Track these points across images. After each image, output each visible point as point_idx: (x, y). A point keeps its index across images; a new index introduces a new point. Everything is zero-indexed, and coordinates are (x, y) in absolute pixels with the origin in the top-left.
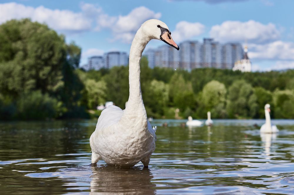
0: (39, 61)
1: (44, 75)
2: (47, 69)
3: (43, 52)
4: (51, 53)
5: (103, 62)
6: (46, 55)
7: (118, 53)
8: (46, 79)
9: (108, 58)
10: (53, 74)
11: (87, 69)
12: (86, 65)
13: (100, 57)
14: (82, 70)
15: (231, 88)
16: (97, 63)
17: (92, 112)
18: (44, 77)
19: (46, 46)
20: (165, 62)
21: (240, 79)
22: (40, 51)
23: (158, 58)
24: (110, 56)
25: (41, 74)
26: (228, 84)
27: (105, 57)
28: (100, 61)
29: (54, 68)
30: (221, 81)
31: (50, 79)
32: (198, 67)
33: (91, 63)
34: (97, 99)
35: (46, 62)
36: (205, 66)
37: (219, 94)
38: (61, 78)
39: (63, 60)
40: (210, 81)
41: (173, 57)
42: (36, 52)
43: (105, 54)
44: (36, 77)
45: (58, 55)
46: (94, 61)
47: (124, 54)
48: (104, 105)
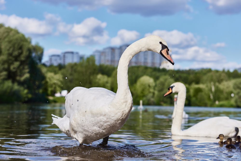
0: (11, 58)
1: (14, 68)
2: (17, 64)
3: (14, 50)
4: (20, 51)
5: (60, 59)
6: (16, 53)
7: (72, 53)
8: (16, 72)
9: (64, 56)
10: (21, 67)
11: (48, 64)
12: (47, 62)
13: (58, 56)
14: (44, 65)
15: (158, 82)
16: (56, 60)
17: (51, 98)
18: (14, 70)
19: (16, 46)
20: (108, 61)
21: (165, 75)
22: (11, 49)
23: (103, 58)
24: (66, 55)
25: (12, 67)
26: (156, 78)
27: (62, 56)
28: (58, 58)
29: (22, 63)
30: (151, 76)
31: (18, 71)
33: (51, 60)
34: (55, 88)
35: (16, 58)
36: (139, 65)
37: (149, 86)
38: (27, 71)
39: (29, 57)
40: (142, 76)
41: (114, 57)
42: (9, 50)
43: (62, 53)
44: (8, 70)
45: (25, 53)
46: (53, 58)
47: (77, 53)
48: (61, 93)
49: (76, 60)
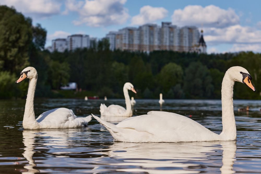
0: (7, 43)
1: (11, 56)
2: (14, 51)
3: (10, 34)
4: (18, 35)
5: (66, 44)
6: (13, 38)
7: (81, 36)
8: (14, 60)
9: (71, 40)
10: (20, 55)
11: (51, 51)
12: (51, 47)
13: (64, 40)
14: (47, 52)
15: (187, 70)
16: (61, 45)
17: (56, 92)
18: (12, 59)
19: (13, 29)
20: (125, 44)
21: (196, 61)
22: (8, 33)
23: (118, 41)
24: (73, 38)
25: (9, 54)
26: (185, 65)
27: (68, 40)
28: (64, 43)
29: (21, 50)
30: (178, 63)
31: (17, 60)
32: (157, 49)
33: (55, 44)
34: (61, 79)
35: (14, 44)
36: (164, 49)
37: (177, 75)
38: (27, 59)
39: (28, 42)
40: (168, 63)
41: (133, 40)
42: (5, 34)
43: (68, 37)
44: (4, 58)
45: (24, 38)
46: (57, 42)
47: (87, 36)
48: (68, 86)
49: (85, 45)
